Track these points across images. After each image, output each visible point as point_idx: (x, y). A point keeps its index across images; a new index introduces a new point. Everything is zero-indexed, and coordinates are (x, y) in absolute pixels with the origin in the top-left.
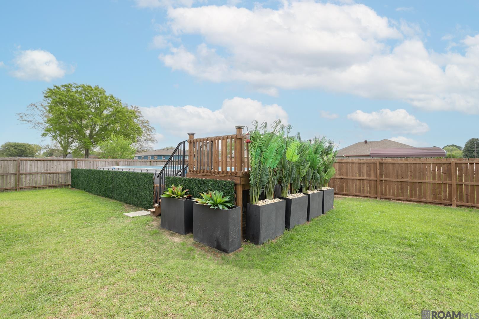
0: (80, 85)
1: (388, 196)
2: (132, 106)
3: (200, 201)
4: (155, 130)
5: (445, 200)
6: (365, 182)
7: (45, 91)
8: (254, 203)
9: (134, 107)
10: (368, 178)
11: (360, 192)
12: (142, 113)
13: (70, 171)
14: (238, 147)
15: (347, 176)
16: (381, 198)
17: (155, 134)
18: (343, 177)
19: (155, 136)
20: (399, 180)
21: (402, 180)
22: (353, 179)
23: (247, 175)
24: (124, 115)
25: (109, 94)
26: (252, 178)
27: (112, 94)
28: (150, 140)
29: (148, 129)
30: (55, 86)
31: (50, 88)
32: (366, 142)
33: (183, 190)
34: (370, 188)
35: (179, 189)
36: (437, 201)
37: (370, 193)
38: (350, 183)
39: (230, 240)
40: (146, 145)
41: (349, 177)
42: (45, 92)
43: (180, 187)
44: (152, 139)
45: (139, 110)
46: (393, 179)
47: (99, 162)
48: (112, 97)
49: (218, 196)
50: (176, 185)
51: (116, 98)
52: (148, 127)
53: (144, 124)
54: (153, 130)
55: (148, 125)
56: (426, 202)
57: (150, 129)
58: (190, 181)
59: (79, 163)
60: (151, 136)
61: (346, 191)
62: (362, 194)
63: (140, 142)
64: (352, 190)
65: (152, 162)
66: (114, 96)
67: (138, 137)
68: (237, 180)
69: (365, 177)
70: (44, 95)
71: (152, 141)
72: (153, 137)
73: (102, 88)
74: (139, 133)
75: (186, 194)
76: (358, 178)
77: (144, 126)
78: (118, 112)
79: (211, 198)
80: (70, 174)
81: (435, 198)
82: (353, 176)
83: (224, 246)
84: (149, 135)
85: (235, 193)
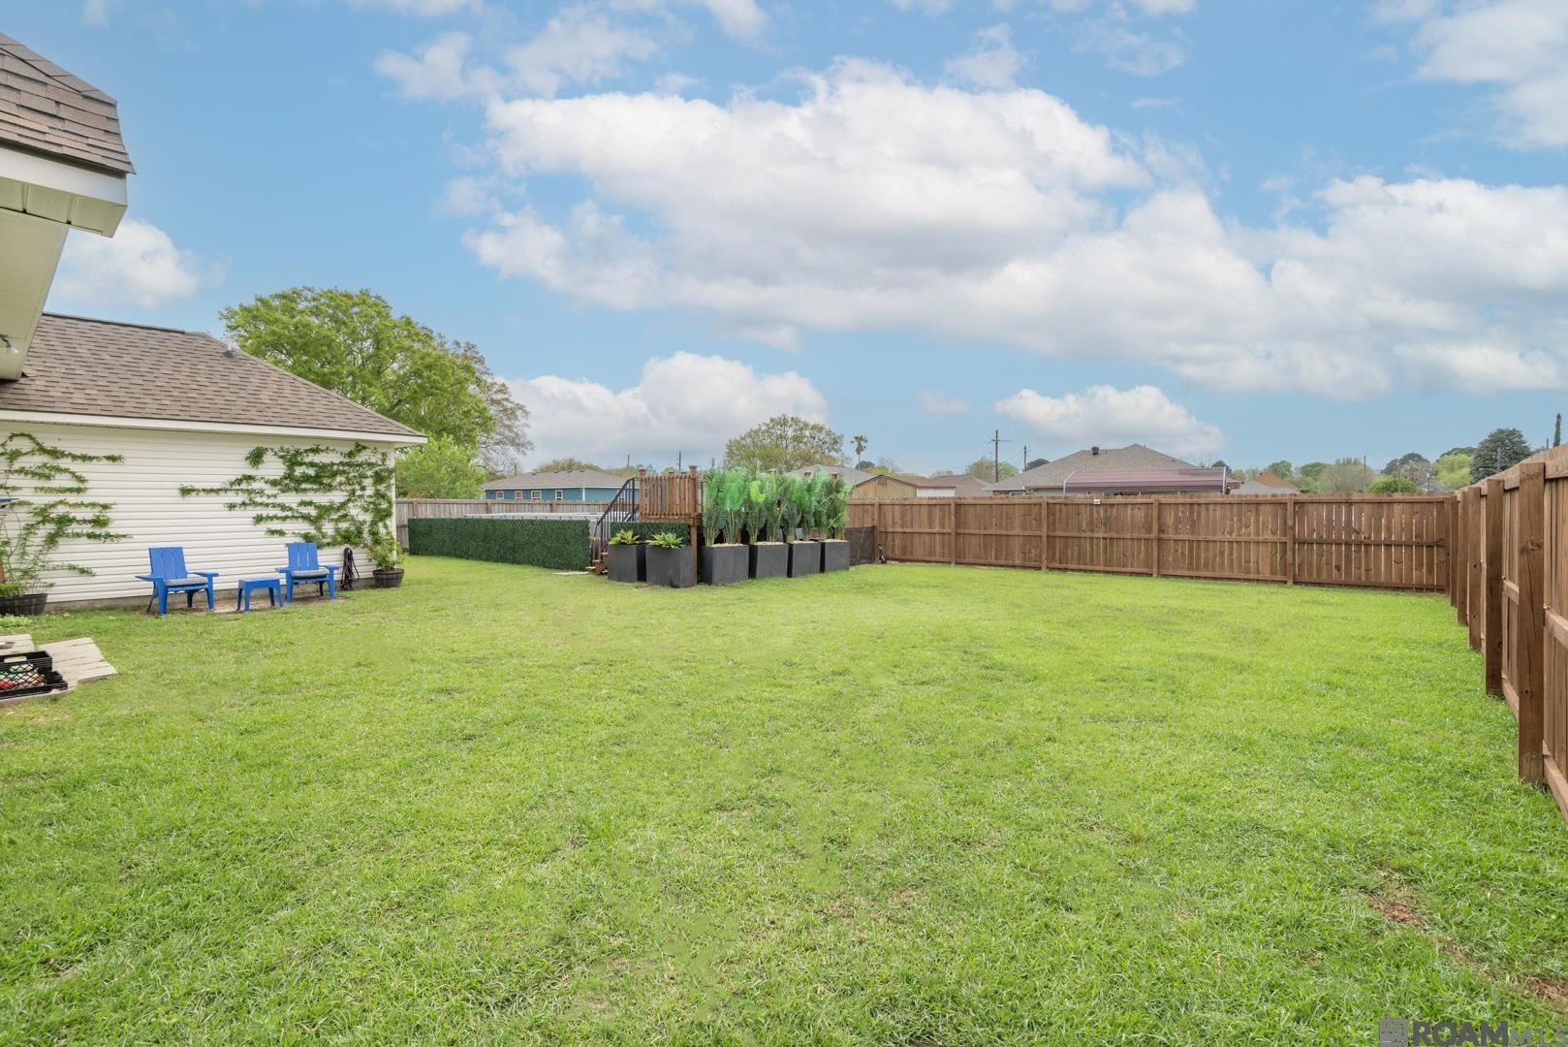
0: (320, 292)
1: (967, 560)
2: (457, 343)
3: (652, 542)
4: (525, 411)
5: (1035, 561)
6: (938, 537)
7: (226, 309)
8: (708, 545)
9: (462, 345)
10: (941, 531)
11: (930, 555)
12: (486, 361)
13: (406, 523)
14: (691, 487)
15: (912, 527)
16: (957, 563)
17: (527, 425)
18: (907, 530)
19: (526, 430)
20: (982, 532)
21: (985, 532)
22: (920, 533)
23: (700, 516)
24: (444, 377)
25: (400, 316)
26: (705, 519)
27: (408, 315)
28: (513, 443)
29: (505, 410)
30: (258, 300)
31: (246, 305)
32: (1095, 451)
33: (633, 536)
34: (943, 548)
35: (629, 535)
36: (1027, 563)
37: (943, 556)
38: (916, 539)
39: (682, 577)
40: (501, 458)
41: (916, 530)
42: (225, 313)
43: (630, 533)
44: (517, 441)
45: (477, 353)
46: (973, 531)
47: (455, 506)
48: (409, 322)
49: (671, 538)
50: (626, 530)
51: (420, 325)
52: (505, 403)
53: (494, 397)
54: (519, 413)
55: (507, 400)
56: (1014, 567)
57: (511, 409)
58: (641, 526)
59: (420, 508)
60: (515, 430)
61: (912, 554)
62: (933, 558)
63: (483, 450)
64: (919, 553)
65: (554, 506)
66: (414, 320)
67: (481, 437)
68: (691, 522)
69: (936, 530)
70: (225, 322)
71: (519, 445)
72: (520, 433)
73: (378, 298)
74: (486, 424)
75: (637, 540)
76: (927, 530)
77: (494, 402)
78: (429, 367)
79: (664, 539)
80: (407, 529)
81: (1025, 559)
82: (920, 527)
83: (676, 583)
84: (509, 428)
85: (689, 534)
